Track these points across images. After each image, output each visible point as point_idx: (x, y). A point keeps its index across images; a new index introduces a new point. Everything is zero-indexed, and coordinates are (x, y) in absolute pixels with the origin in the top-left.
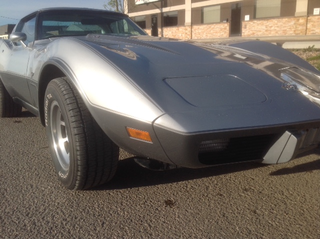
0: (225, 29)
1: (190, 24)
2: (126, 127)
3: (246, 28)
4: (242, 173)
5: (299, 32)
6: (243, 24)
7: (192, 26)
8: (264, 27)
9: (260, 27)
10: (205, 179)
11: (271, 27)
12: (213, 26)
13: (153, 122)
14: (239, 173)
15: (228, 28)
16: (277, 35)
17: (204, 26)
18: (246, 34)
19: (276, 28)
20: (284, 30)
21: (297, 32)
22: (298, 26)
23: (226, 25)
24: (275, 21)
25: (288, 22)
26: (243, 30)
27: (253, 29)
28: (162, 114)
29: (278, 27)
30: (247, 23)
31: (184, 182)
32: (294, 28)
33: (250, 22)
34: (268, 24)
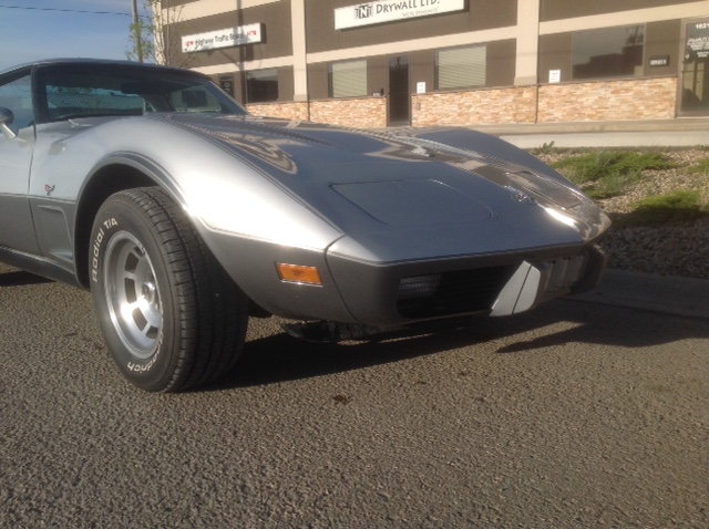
0: (378, 109)
1: (305, 99)
2: (275, 263)
3: (419, 109)
4: (453, 352)
5: (523, 117)
6: (414, 100)
7: (309, 102)
8: (455, 108)
9: (446, 108)
10: (392, 365)
11: (470, 107)
12: (352, 104)
13: (326, 250)
14: (448, 352)
15: (384, 108)
16: (481, 123)
17: (336, 103)
18: (420, 121)
19: (478, 110)
20: (493, 114)
21: (519, 118)
22: (520, 106)
23: (380, 102)
24: (476, 95)
25: (502, 96)
26: (415, 113)
27: (434, 111)
28: (339, 235)
29: (482, 106)
30: (420, 97)
31: (357, 370)
32: (512, 109)
33: (427, 97)
34: (462, 101)
